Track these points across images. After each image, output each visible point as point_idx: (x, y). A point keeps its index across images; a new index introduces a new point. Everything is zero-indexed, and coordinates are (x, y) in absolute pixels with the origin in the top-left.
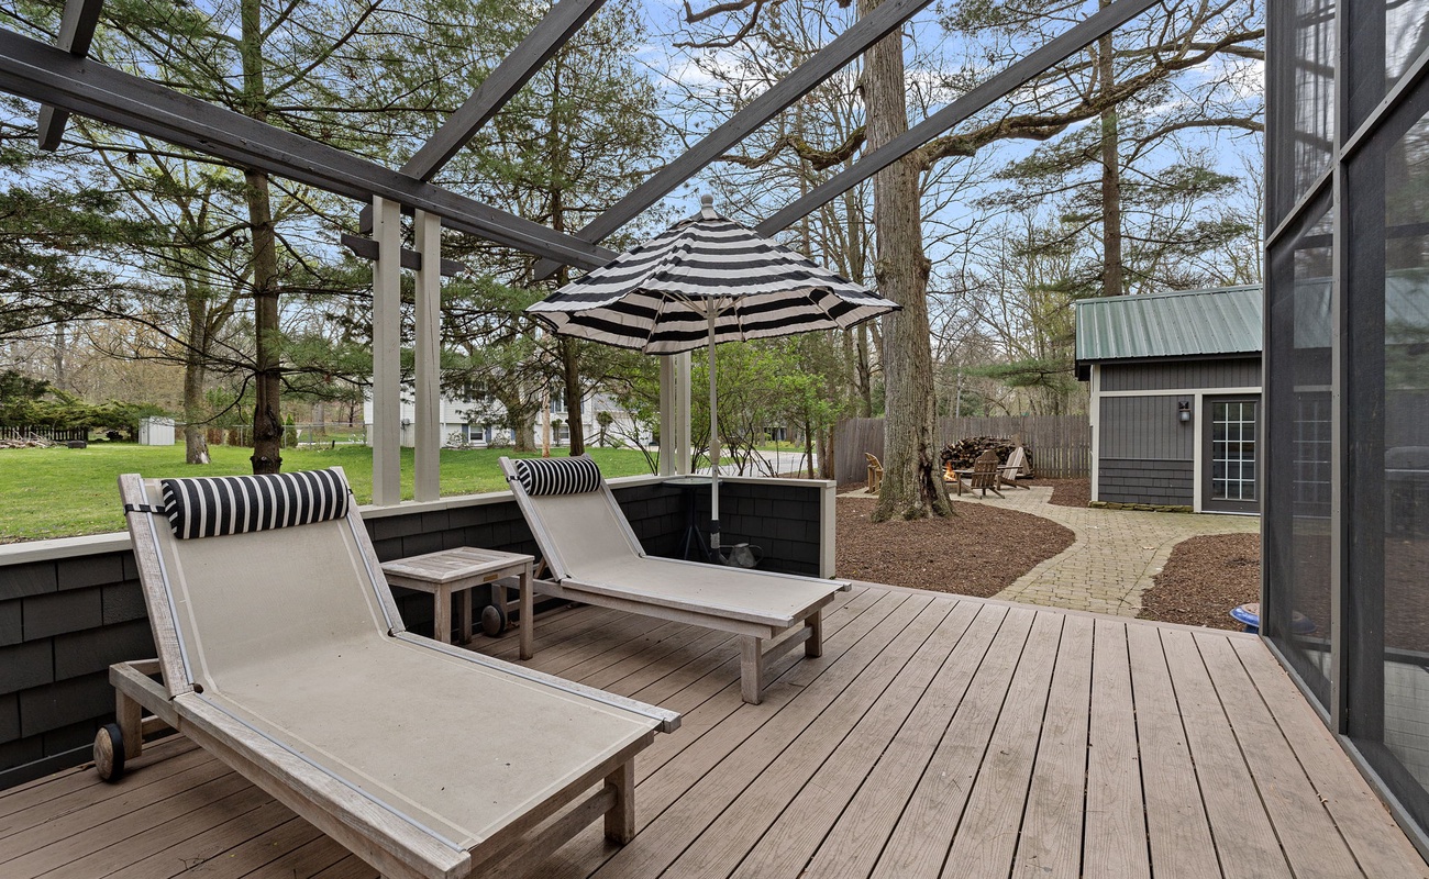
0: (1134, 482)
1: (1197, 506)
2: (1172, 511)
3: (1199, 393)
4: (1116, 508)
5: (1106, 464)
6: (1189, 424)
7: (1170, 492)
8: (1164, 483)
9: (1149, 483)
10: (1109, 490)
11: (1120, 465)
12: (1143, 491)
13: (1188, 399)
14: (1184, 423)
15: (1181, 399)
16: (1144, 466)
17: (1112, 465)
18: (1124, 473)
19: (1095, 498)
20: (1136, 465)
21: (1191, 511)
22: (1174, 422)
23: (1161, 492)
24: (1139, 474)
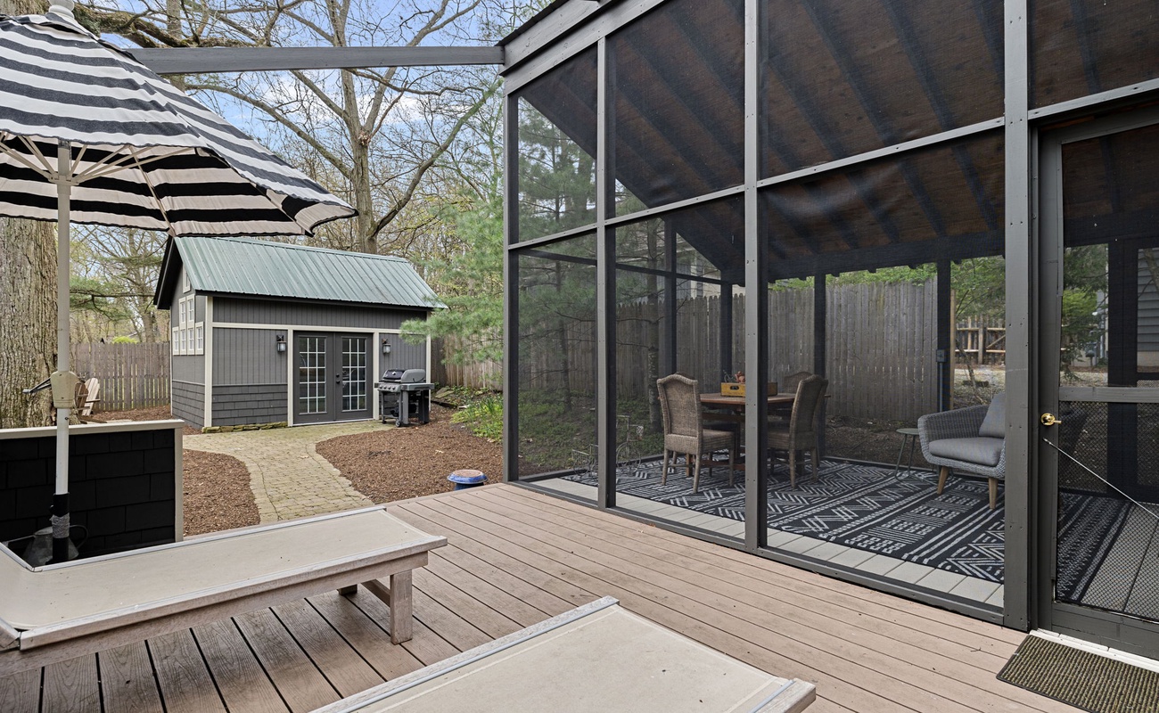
0: (243, 406)
1: (290, 422)
2: (273, 427)
3: (291, 328)
4: (228, 431)
5: (218, 391)
6: (283, 354)
7: (271, 412)
8: (267, 404)
9: (254, 405)
10: (222, 415)
11: (232, 391)
12: (250, 413)
13: (284, 333)
14: (280, 353)
15: (278, 333)
16: (251, 390)
17: (224, 391)
18: (235, 398)
19: (208, 423)
20: (244, 390)
21: (286, 426)
22: (274, 352)
23: (264, 412)
24: (247, 398)
